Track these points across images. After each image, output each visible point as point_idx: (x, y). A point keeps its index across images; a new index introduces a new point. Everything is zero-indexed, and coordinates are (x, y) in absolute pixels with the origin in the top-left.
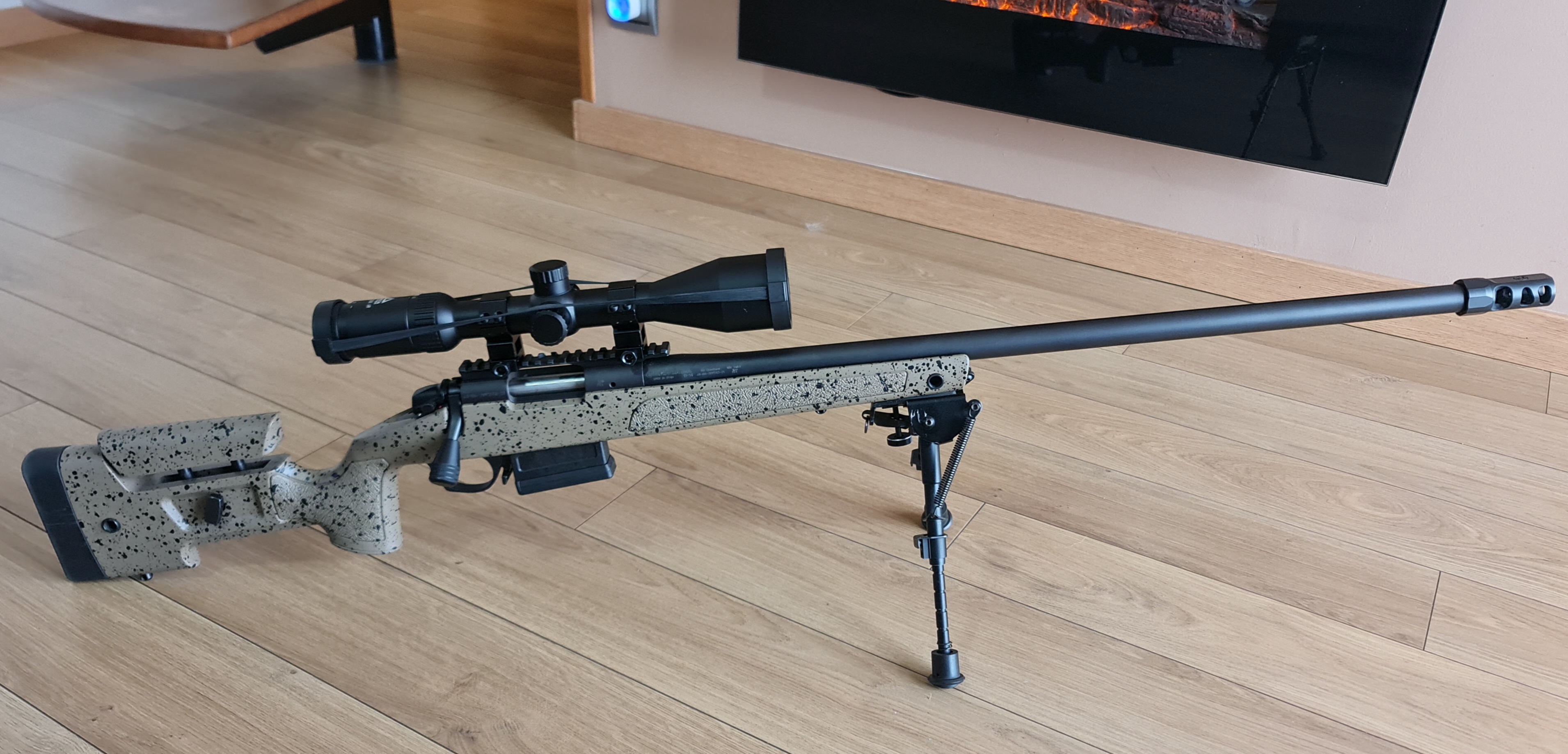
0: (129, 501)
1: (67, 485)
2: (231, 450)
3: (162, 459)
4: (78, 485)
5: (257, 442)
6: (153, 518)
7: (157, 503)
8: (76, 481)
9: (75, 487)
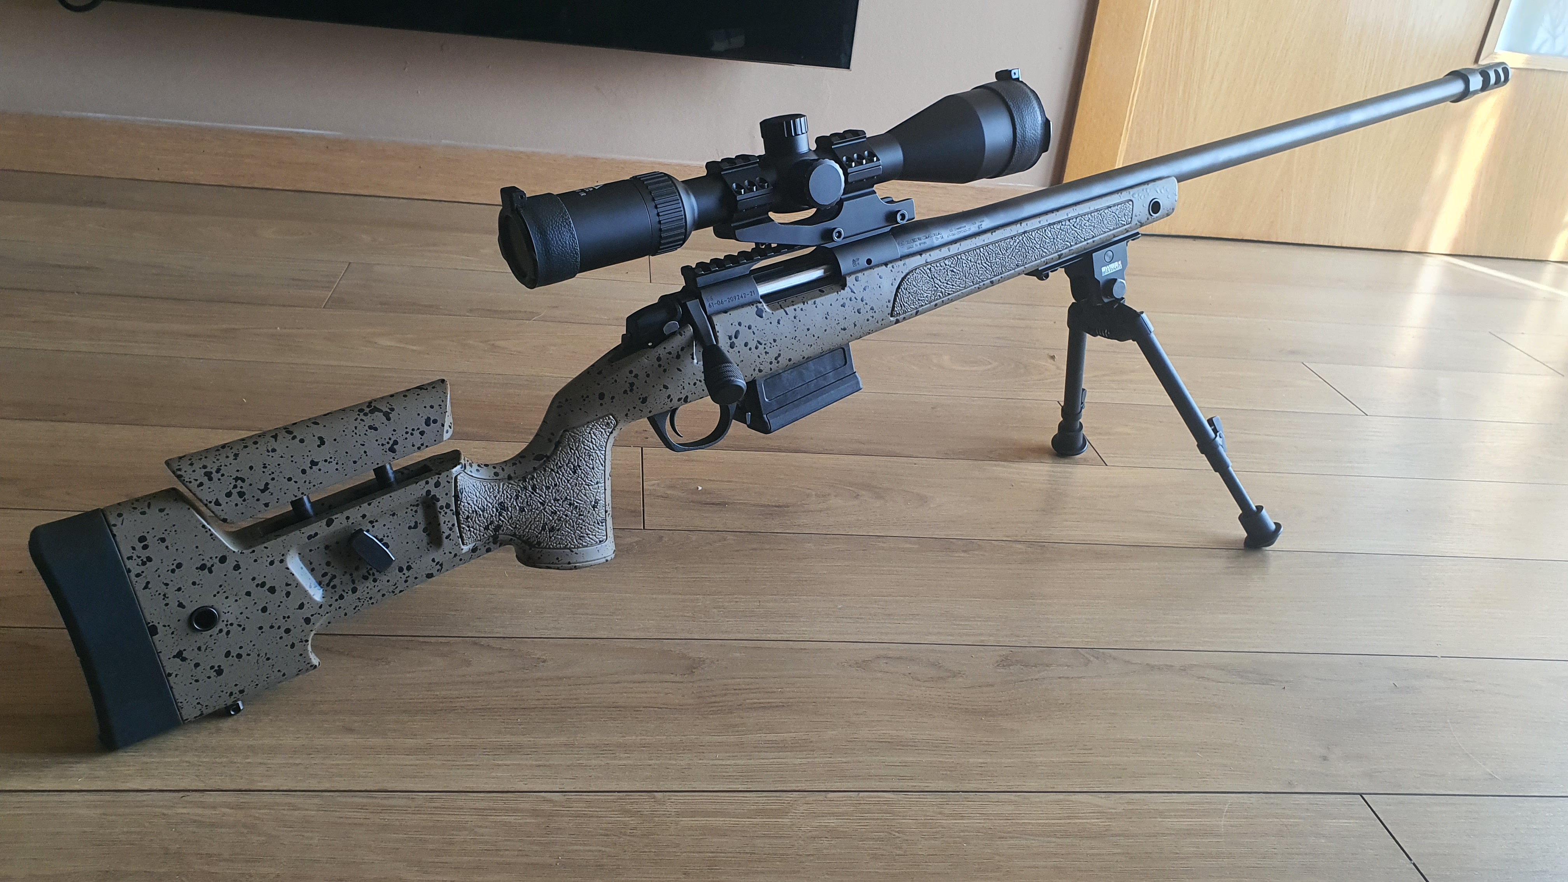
0: (237, 567)
1: (129, 564)
2: (396, 442)
3: (290, 479)
4: (149, 559)
5: (435, 421)
6: (272, 590)
7: (282, 561)
8: (144, 554)
9: (144, 563)
